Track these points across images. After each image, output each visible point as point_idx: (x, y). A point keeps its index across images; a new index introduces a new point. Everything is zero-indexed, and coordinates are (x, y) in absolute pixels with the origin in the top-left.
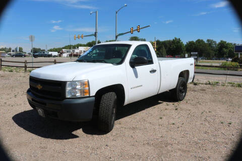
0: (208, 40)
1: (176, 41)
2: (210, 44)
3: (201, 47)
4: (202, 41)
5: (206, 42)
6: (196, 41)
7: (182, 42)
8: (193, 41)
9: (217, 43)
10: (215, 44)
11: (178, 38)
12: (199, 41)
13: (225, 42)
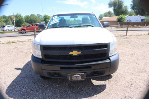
0: (37, 15)
1: (18, 16)
2: (39, 17)
3: (34, 19)
4: (34, 15)
5: (36, 16)
6: (31, 15)
7: (22, 16)
8: (28, 16)
9: (43, 16)
10: (42, 17)
11: (19, 14)
12: (32, 15)
13: (47, 15)
